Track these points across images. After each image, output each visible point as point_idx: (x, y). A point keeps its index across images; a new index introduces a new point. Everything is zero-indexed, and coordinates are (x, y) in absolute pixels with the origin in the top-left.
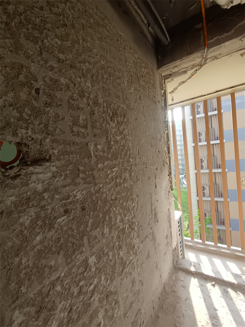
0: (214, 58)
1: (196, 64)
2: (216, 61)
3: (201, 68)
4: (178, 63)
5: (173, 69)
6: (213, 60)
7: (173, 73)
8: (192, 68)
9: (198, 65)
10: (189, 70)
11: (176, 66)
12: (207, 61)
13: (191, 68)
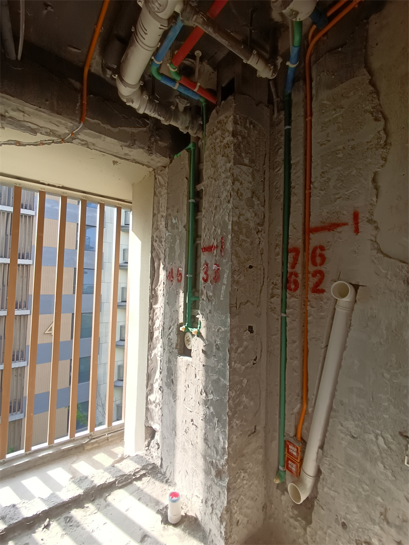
0: (85, 144)
1: (56, 133)
2: (85, 148)
3: (60, 142)
4: (29, 108)
5: (13, 110)
6: (83, 145)
7: (10, 117)
8: (47, 134)
9: (59, 136)
10: (41, 133)
11: (23, 112)
12: (74, 141)
13: (46, 132)
